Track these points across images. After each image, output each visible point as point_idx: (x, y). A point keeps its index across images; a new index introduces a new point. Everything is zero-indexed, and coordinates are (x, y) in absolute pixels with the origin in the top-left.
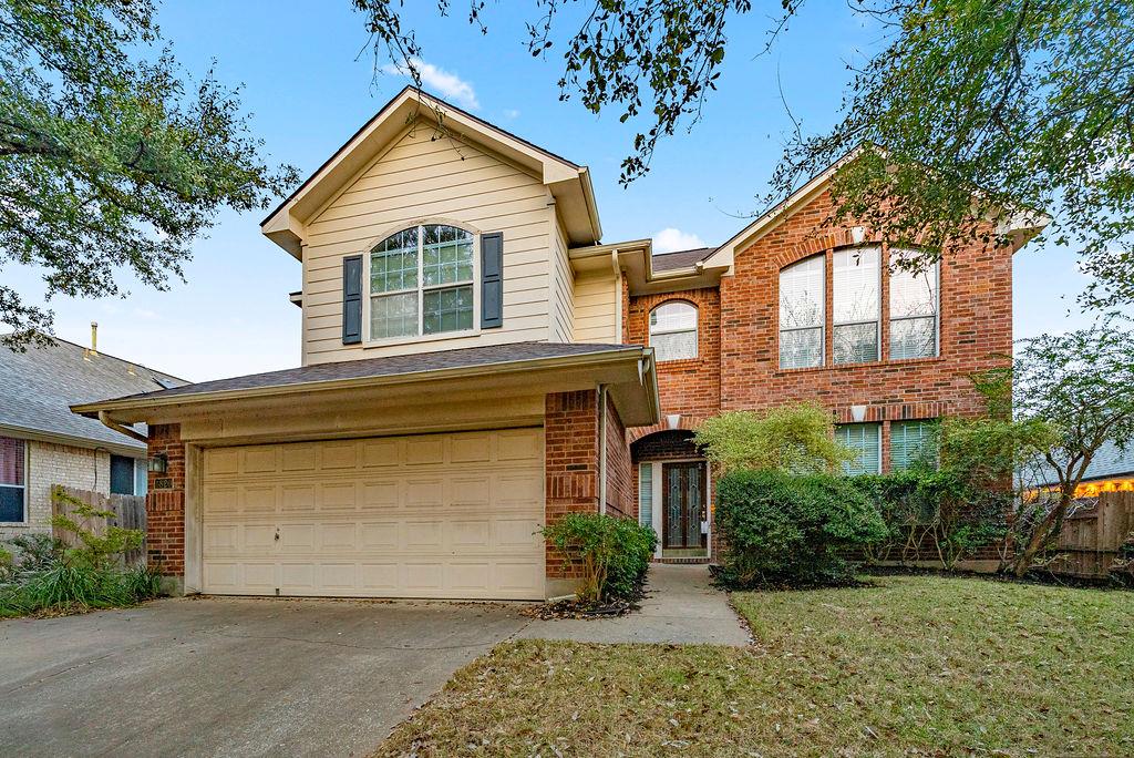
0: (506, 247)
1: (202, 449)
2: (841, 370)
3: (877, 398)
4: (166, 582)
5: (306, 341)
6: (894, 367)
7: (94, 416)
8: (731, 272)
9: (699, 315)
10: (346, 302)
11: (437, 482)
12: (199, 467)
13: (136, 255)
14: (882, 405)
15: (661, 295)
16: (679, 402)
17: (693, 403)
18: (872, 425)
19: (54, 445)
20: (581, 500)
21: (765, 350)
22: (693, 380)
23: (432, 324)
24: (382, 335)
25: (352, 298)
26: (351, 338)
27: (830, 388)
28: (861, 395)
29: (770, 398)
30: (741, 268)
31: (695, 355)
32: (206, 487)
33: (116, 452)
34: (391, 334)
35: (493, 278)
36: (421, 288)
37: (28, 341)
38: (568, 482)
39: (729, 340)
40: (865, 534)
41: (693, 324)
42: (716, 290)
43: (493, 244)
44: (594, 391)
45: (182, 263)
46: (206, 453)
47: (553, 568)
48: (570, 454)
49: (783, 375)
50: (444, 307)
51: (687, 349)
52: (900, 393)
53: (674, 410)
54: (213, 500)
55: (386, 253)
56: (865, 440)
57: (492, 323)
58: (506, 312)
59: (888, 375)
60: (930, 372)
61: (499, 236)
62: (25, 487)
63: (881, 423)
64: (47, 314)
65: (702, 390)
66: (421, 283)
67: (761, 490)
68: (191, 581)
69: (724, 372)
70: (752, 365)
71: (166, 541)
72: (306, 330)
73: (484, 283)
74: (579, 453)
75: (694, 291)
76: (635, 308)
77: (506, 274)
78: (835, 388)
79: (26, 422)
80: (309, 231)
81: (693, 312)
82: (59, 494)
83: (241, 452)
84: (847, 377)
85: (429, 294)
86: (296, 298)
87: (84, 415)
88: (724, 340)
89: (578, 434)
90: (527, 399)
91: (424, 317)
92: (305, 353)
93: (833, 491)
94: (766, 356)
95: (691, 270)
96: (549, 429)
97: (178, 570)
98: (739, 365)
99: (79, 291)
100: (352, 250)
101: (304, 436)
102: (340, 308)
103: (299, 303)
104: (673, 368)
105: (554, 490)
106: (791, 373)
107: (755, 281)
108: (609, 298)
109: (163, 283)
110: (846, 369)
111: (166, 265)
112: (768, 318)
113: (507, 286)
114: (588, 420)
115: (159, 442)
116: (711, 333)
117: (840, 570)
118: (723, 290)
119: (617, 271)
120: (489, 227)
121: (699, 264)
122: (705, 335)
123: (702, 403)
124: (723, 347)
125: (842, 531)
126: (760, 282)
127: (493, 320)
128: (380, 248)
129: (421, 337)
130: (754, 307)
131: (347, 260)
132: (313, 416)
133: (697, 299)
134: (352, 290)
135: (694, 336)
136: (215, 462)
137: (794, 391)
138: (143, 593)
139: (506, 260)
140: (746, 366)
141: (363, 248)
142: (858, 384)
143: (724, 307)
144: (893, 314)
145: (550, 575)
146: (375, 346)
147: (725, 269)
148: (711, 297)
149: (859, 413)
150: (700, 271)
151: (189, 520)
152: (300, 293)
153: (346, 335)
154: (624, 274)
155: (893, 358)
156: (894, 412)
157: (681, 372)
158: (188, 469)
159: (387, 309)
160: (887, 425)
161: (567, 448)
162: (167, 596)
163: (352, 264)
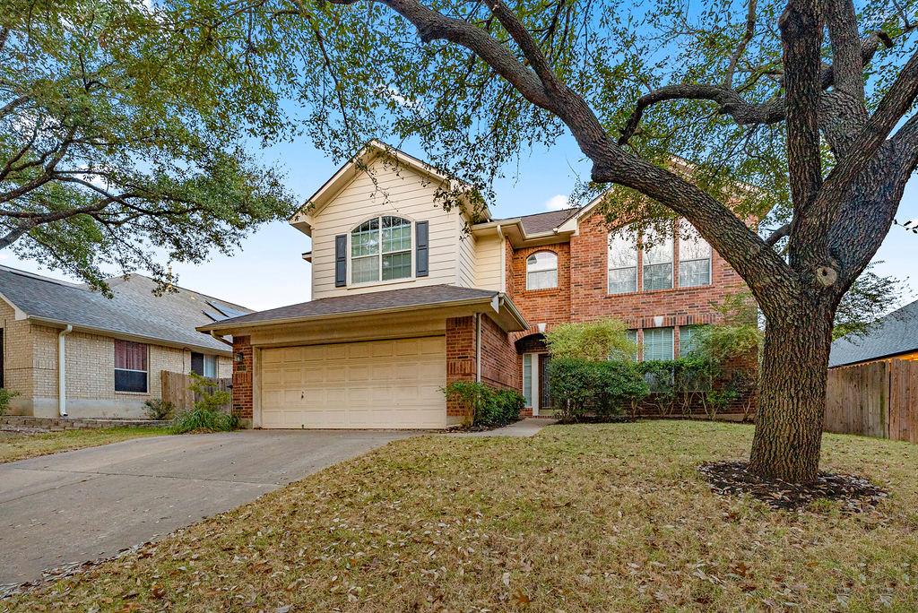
0: (431, 229)
1: (261, 349)
2: (647, 294)
3: (670, 312)
4: (242, 422)
5: (314, 286)
6: (681, 292)
7: (208, 332)
8: (577, 233)
9: (559, 260)
10: (337, 262)
11: (388, 366)
12: (260, 359)
13: (217, 239)
14: (673, 317)
15: (533, 248)
16: (546, 315)
17: (554, 316)
18: (667, 328)
19: (162, 347)
20: (465, 375)
21: (598, 282)
22: (555, 301)
23: (388, 273)
24: (358, 281)
25: (341, 259)
26: (340, 283)
27: (640, 306)
28: (659, 310)
29: (602, 313)
30: (583, 231)
31: (555, 285)
32: (263, 370)
33: (195, 350)
34: (364, 280)
35: (423, 247)
36: (381, 254)
37: (164, 290)
38: (458, 365)
39: (576, 276)
40: (631, 394)
41: (556, 266)
42: (568, 243)
43: (423, 227)
44: (472, 317)
45: (242, 241)
46: (263, 351)
47: (451, 411)
48: (459, 351)
49: (610, 298)
50: (395, 264)
51: (551, 282)
52: (685, 308)
53: (542, 321)
54: (267, 377)
55: (361, 233)
56: (663, 338)
57: (422, 274)
58: (431, 267)
59: (678, 297)
60: (705, 295)
61: (426, 223)
62: (147, 372)
63: (673, 327)
64: (175, 276)
65: (561, 307)
66: (380, 252)
67: (569, 369)
68: (256, 421)
69: (573, 296)
70: (591, 292)
71: (243, 398)
72: (314, 279)
73: (417, 250)
74: (465, 349)
75: (555, 245)
76: (517, 256)
77: (431, 244)
78: (644, 306)
79: (148, 334)
80: (315, 220)
81: (555, 258)
82: (165, 375)
83: (283, 350)
84: (652, 299)
85: (386, 257)
86: (308, 256)
87: (202, 332)
88: (573, 277)
89: (464, 340)
90: (437, 322)
91: (383, 270)
92: (313, 292)
93: (615, 370)
94: (600, 286)
95: (550, 233)
96: (448, 337)
97: (249, 415)
98: (582, 292)
99: (186, 259)
100: (340, 232)
101: (318, 342)
102: (334, 266)
103: (309, 260)
104: (541, 294)
105: (451, 369)
106: (615, 297)
107: (592, 239)
108: (498, 253)
109: (230, 253)
110: (651, 294)
111: (233, 242)
112: (600, 263)
113: (431, 252)
114: (468, 332)
115: (239, 346)
116: (565, 270)
117: (617, 413)
118: (572, 244)
119: (502, 236)
120: (420, 218)
121: (555, 229)
122: (562, 273)
123: (560, 316)
124: (572, 281)
125: (617, 391)
126: (596, 239)
127: (423, 272)
128: (357, 230)
129: (381, 282)
130: (592, 255)
131: (337, 237)
132: (322, 331)
133: (557, 250)
134: (341, 255)
135: (555, 274)
136: (268, 356)
137: (617, 308)
138: (234, 426)
139: (431, 237)
140: (587, 292)
141: (347, 230)
142: (658, 303)
143: (572, 255)
144: (681, 259)
145: (449, 415)
146: (354, 288)
147: (573, 232)
148: (565, 248)
149: (659, 321)
150: (556, 234)
151: (255, 388)
152: (310, 253)
153: (337, 282)
154: (507, 238)
155: (682, 286)
156: (681, 321)
157: (547, 296)
158: (254, 361)
159: (362, 266)
160: (677, 329)
161: (458, 347)
162: (244, 428)
163: (341, 240)
